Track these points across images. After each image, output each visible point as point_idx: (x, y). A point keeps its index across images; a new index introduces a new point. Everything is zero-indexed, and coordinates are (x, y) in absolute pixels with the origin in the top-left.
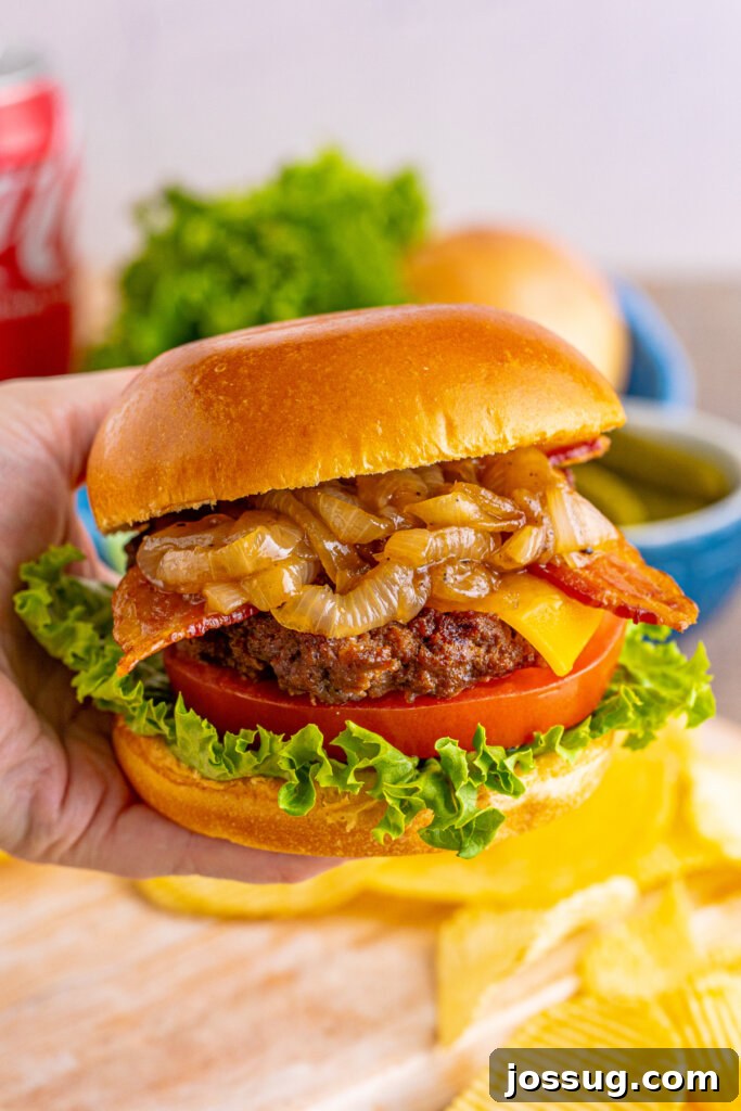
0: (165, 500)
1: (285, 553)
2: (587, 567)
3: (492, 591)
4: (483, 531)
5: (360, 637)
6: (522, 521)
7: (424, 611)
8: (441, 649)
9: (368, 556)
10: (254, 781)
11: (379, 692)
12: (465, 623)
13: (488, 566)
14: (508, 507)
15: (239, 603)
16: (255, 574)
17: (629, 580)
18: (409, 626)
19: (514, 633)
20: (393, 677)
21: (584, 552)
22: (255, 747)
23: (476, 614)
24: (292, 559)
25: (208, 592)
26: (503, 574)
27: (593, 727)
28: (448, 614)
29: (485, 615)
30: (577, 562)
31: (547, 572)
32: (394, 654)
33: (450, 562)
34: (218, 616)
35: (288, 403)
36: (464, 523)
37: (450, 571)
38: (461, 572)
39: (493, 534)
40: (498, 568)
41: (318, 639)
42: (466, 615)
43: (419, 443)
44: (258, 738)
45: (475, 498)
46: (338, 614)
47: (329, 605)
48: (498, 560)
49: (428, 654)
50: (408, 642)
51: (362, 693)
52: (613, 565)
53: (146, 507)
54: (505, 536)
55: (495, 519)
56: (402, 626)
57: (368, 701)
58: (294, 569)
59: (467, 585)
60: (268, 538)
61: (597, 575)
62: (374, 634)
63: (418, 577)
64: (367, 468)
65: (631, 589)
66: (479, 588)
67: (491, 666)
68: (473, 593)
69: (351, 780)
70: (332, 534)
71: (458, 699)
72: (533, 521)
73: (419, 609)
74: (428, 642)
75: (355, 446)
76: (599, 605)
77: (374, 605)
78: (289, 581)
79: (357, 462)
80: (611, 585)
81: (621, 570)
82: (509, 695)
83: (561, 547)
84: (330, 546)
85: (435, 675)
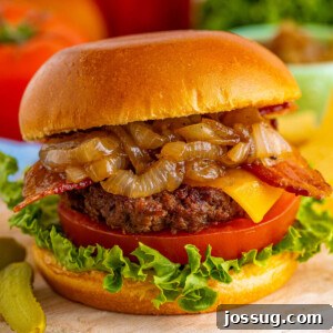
0: (51, 127)
1: (109, 152)
2: (274, 166)
3: (220, 176)
4: (216, 144)
5: (147, 198)
6: (238, 140)
7: (182, 186)
8: (190, 206)
9: (153, 155)
10: (93, 272)
11: (157, 228)
12: (204, 192)
13: (219, 164)
14: (230, 132)
15: (82, 177)
16: (92, 162)
17: (297, 174)
18: (174, 193)
19: (231, 200)
20: (164, 220)
21: (272, 158)
22: (94, 255)
23: (210, 188)
24: (113, 156)
25: (67, 171)
26: (227, 168)
27: (274, 249)
28: (195, 188)
29: (215, 189)
30: (268, 163)
31: (252, 168)
32: (164, 208)
33: (197, 160)
34: (72, 184)
35: (114, 80)
36: (206, 140)
37: (196, 164)
38: (203, 166)
39: (221, 146)
40: (224, 165)
41: (124, 198)
42: (205, 188)
43: (182, 105)
44: (96, 250)
45: (212, 127)
46: (134, 185)
47: (130, 180)
48: (224, 160)
49: (182, 208)
50: (172, 202)
51: (148, 228)
52: (289, 166)
53: (42, 130)
54: (229, 148)
55: (222, 138)
56: (170, 193)
57: (152, 232)
58: (113, 161)
59: (205, 172)
60: (100, 144)
61: (279, 170)
62: (154, 197)
63: (179, 167)
64: (153, 116)
65: (297, 178)
66: (212, 174)
67: (217, 216)
68: (208, 177)
69: (140, 273)
70: (135, 143)
71: (200, 233)
72: (244, 140)
73: (179, 184)
74: (183, 202)
75: (147, 104)
76: (278, 186)
77: (154, 181)
78: (110, 167)
79: (148, 113)
80: (286, 176)
81: (294, 168)
82: (229, 232)
83: (259, 155)
84: (134, 149)
85: (186, 219)
